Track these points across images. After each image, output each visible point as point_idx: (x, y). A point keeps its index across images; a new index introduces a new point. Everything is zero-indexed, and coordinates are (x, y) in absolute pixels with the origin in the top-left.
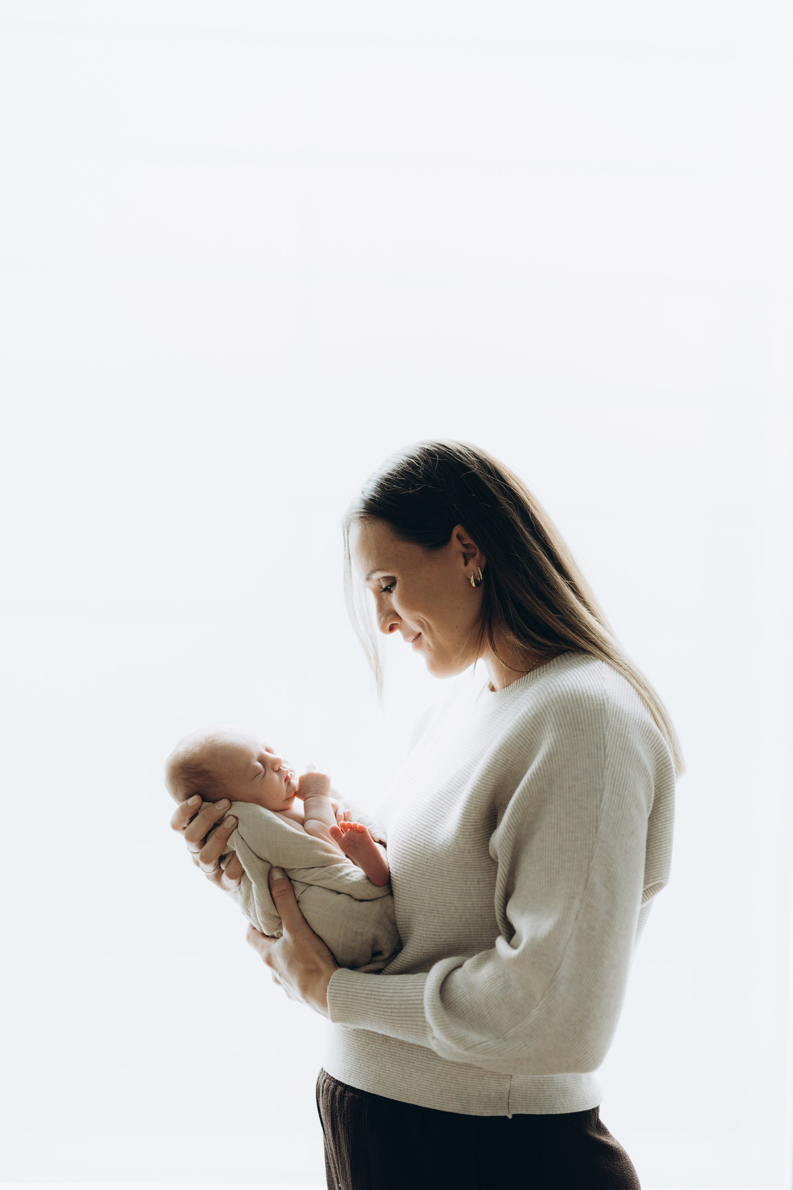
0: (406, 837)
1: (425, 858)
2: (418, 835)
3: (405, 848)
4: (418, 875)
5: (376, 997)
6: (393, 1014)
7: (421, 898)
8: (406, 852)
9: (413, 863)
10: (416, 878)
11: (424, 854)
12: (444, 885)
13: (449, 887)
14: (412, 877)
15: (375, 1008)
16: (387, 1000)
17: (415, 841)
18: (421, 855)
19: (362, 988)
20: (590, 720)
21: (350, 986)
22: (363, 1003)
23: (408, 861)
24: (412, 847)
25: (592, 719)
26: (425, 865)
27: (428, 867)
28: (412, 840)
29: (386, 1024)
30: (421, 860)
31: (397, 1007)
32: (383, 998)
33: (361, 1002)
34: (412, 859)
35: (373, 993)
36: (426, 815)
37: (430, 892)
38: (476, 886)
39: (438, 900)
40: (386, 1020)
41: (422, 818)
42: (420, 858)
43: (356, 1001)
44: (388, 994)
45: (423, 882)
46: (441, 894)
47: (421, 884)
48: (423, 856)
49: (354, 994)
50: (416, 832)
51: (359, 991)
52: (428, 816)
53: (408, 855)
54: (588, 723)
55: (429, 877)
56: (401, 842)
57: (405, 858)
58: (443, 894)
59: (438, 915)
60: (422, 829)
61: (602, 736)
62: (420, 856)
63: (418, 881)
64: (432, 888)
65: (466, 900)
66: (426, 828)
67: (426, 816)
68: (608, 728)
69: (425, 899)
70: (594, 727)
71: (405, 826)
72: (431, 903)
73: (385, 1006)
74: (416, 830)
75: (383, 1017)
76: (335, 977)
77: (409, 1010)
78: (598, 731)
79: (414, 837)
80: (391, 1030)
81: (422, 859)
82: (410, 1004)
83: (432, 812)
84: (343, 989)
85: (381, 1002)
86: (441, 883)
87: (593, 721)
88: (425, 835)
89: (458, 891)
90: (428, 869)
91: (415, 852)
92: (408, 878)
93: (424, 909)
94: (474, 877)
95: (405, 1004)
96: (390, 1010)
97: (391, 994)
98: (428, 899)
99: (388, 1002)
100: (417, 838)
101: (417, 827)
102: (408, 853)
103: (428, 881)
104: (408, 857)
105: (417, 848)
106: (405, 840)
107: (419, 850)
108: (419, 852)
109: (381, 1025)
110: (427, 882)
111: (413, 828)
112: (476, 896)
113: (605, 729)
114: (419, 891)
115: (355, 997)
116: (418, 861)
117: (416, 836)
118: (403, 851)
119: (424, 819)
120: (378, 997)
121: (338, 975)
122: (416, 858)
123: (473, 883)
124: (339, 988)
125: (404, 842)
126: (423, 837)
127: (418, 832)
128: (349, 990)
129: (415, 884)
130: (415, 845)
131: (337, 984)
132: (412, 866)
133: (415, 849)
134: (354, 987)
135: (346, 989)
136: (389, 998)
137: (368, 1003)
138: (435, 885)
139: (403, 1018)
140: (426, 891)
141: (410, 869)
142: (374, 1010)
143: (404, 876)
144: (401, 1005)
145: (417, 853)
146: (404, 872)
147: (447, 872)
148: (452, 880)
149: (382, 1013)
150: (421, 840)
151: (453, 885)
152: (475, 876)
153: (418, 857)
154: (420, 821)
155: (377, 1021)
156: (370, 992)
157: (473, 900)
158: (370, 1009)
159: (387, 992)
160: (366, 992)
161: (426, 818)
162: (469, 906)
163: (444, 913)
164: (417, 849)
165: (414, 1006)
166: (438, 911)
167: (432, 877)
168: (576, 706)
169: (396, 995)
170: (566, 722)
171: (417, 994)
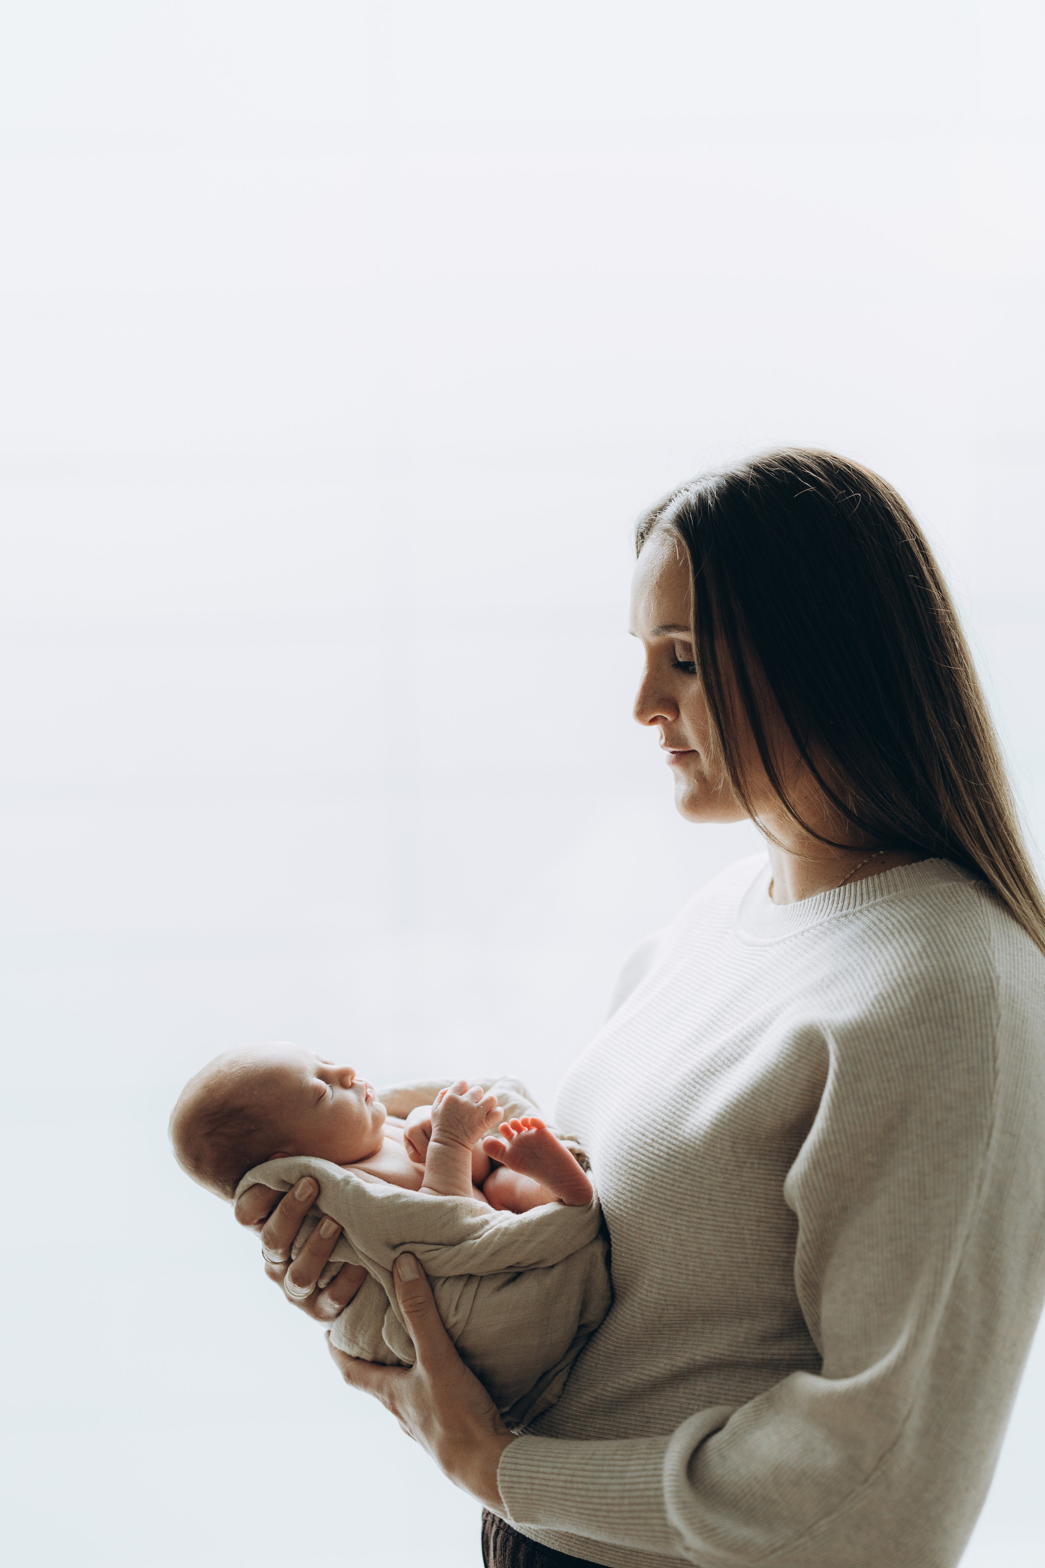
0: (636, 1141)
1: (670, 1179)
2: (656, 1138)
4: (657, 1205)
5: (580, 1486)
6: (612, 1514)
7: (660, 1242)
8: (636, 1167)
9: (648, 1185)
10: (652, 1209)
11: (668, 1172)
12: (700, 1224)
13: (709, 1227)
14: (646, 1207)
15: (580, 1505)
16: (599, 1491)
17: (651, 1149)
19: (556, 1471)
20: (971, 1014)
21: (534, 1469)
22: (560, 1496)
23: (640, 1182)
24: (646, 1159)
25: (974, 1012)
26: (669, 1190)
27: (674, 1194)
28: (646, 1146)
30: (662, 1181)
31: (616, 1501)
32: (591, 1487)
33: (556, 1495)
34: (647, 1179)
35: (575, 1479)
36: (670, 1105)
37: (676, 1234)
38: (754, 1228)
39: (690, 1249)
41: (664, 1110)
42: (660, 1178)
43: (548, 1494)
44: (600, 1481)
45: (664, 1218)
46: (694, 1237)
47: (661, 1220)
48: (666, 1174)
49: (543, 1482)
50: (652, 1133)
51: (552, 1477)
52: (674, 1107)
53: (640, 1172)
54: (969, 1019)
55: (675, 1210)
56: (627, 1148)
57: (634, 1175)
58: (698, 1238)
59: (687, 1272)
60: (663, 1129)
63: (655, 1215)
64: (679, 1227)
65: (736, 1250)
66: (669, 1126)
67: (670, 1107)
69: (667, 1244)
70: (978, 1025)
71: (633, 1121)
72: (678, 1252)
73: (597, 1501)
74: (654, 1131)
76: (509, 1454)
77: (636, 1508)
81: (665, 1180)
82: (638, 1497)
83: (680, 1100)
84: (524, 1474)
85: (590, 1494)
86: (695, 1220)
87: (977, 1014)
88: (668, 1138)
89: (724, 1235)
90: (675, 1197)
92: (638, 1209)
93: (664, 1260)
94: (752, 1213)
95: (630, 1497)
96: (605, 1508)
97: (605, 1481)
98: (672, 1245)
99: (602, 1494)
100: (654, 1144)
101: (655, 1125)
102: (639, 1168)
103: (674, 1215)
104: (640, 1175)
105: (655, 1160)
106: (635, 1147)
107: (659, 1165)
108: (658, 1168)
110: (671, 1217)
111: (647, 1127)
112: (752, 1244)
114: (658, 1232)
115: (545, 1488)
116: (656, 1182)
117: (653, 1140)
118: (630, 1164)
119: (667, 1112)
120: (585, 1486)
121: (512, 1450)
122: (653, 1178)
123: (749, 1222)
124: (517, 1473)
125: (633, 1149)
126: (665, 1143)
127: (657, 1133)
128: (534, 1475)
129: (651, 1219)
130: (651, 1156)
131: (513, 1467)
132: (646, 1190)
133: (652, 1162)
134: (542, 1469)
135: (529, 1474)
136: (602, 1488)
137: (568, 1497)
138: (684, 1223)
140: (669, 1232)
141: (642, 1195)
144: (623, 1498)
145: (656, 1170)
146: (632, 1198)
147: (707, 1202)
148: (714, 1215)
150: (662, 1148)
151: (715, 1223)
152: (754, 1211)
153: (657, 1177)
154: (660, 1114)
156: (569, 1478)
157: (747, 1251)
159: (598, 1478)
160: (562, 1478)
161: (670, 1111)
162: (740, 1260)
163: (697, 1269)
164: (655, 1163)
165: (644, 1500)
166: (687, 1265)
167: (681, 1209)
168: (950, 990)
169: (614, 1481)
170: (931, 1015)
171: (649, 1479)
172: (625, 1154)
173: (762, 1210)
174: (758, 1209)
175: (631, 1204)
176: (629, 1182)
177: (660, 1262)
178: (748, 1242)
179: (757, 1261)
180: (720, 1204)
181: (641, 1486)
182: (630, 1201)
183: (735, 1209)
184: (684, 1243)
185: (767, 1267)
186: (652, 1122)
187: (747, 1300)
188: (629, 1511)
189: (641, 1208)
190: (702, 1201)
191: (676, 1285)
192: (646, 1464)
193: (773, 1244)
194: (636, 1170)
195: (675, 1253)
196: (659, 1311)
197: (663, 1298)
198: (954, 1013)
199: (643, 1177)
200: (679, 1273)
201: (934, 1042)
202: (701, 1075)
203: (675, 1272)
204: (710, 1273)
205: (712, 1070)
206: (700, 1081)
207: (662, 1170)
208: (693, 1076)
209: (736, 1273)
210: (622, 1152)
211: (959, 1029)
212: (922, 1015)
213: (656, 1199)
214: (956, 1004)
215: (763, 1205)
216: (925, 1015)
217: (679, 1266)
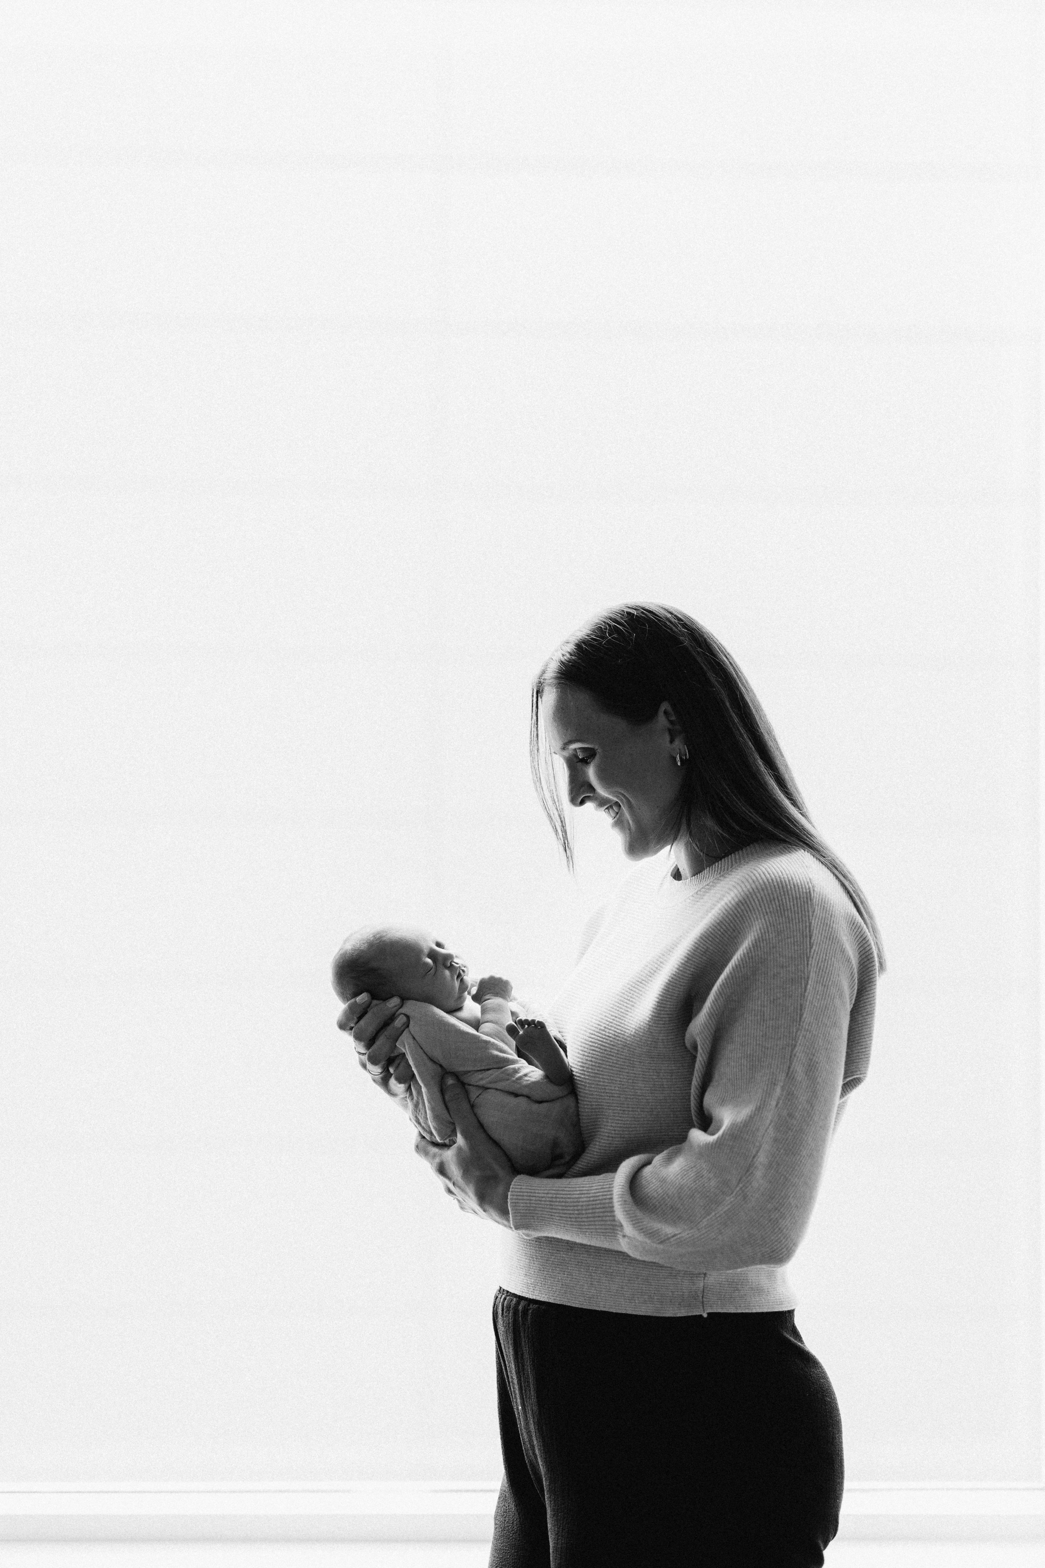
0: (594, 1029)
1: (616, 1050)
2: (607, 1026)
3: (593, 1040)
5: (561, 1200)
6: (580, 1216)
8: (594, 1044)
9: (602, 1055)
11: (614, 1046)
17: (604, 1033)
18: (611, 1046)
19: (546, 1192)
20: (796, 909)
21: (532, 1191)
22: (548, 1207)
23: (597, 1053)
24: (601, 1039)
25: (798, 908)
27: (618, 1059)
28: (601, 1031)
29: (573, 1228)
30: (610, 1052)
33: (545, 1206)
34: (601, 1051)
37: (620, 1084)
40: (573, 1223)
43: (540, 1205)
49: (537, 1198)
51: (543, 1195)
53: (597, 1047)
54: (795, 911)
57: (593, 1050)
61: (808, 924)
62: (610, 1048)
66: (615, 1019)
68: (814, 918)
75: (569, 1219)
76: (516, 1183)
77: (597, 1210)
78: (804, 918)
79: (604, 1028)
80: (578, 1234)
81: (612, 1050)
82: (598, 1204)
84: (525, 1194)
85: (567, 1204)
86: (632, 1075)
87: (800, 909)
88: (615, 1026)
89: (650, 1083)
91: (604, 1044)
92: (596, 1071)
96: (576, 1212)
97: (577, 1196)
98: (618, 1092)
99: (575, 1204)
100: (606, 1030)
102: (596, 1045)
104: (597, 1049)
106: (594, 1033)
108: (608, 1044)
109: (566, 1229)
111: (601, 1020)
113: (811, 918)
115: (539, 1202)
117: (605, 1027)
118: (590, 1043)
120: (564, 1200)
121: (518, 1181)
124: (521, 1194)
125: (592, 1034)
126: (613, 1029)
127: (608, 1023)
128: (532, 1194)
130: (604, 1037)
131: (518, 1192)
132: (601, 1058)
133: (604, 1040)
134: (537, 1191)
135: (529, 1196)
136: (576, 1200)
139: (591, 1219)
141: (598, 1062)
142: (559, 1213)
145: (607, 1045)
146: (592, 1065)
147: (638, 1063)
149: (568, 1216)
150: (611, 1031)
153: (608, 1049)
155: (563, 1225)
156: (554, 1196)
158: (556, 1213)
159: (574, 1194)
160: (550, 1195)
162: (661, 1098)
165: (602, 1206)
168: (782, 893)
169: (583, 1196)
170: (771, 909)
171: (605, 1193)
172: (587, 1038)
175: (592, 1069)
176: (590, 1055)
178: (665, 1086)
181: (600, 1198)
186: (604, 1017)
188: (592, 1213)
189: (598, 1070)
192: (603, 1185)
194: (594, 1047)
198: (786, 908)
199: (599, 1050)
207: (611, 1045)
210: (585, 1037)
211: (788, 917)
212: (766, 910)
213: (608, 1063)
214: (786, 902)
216: (768, 910)
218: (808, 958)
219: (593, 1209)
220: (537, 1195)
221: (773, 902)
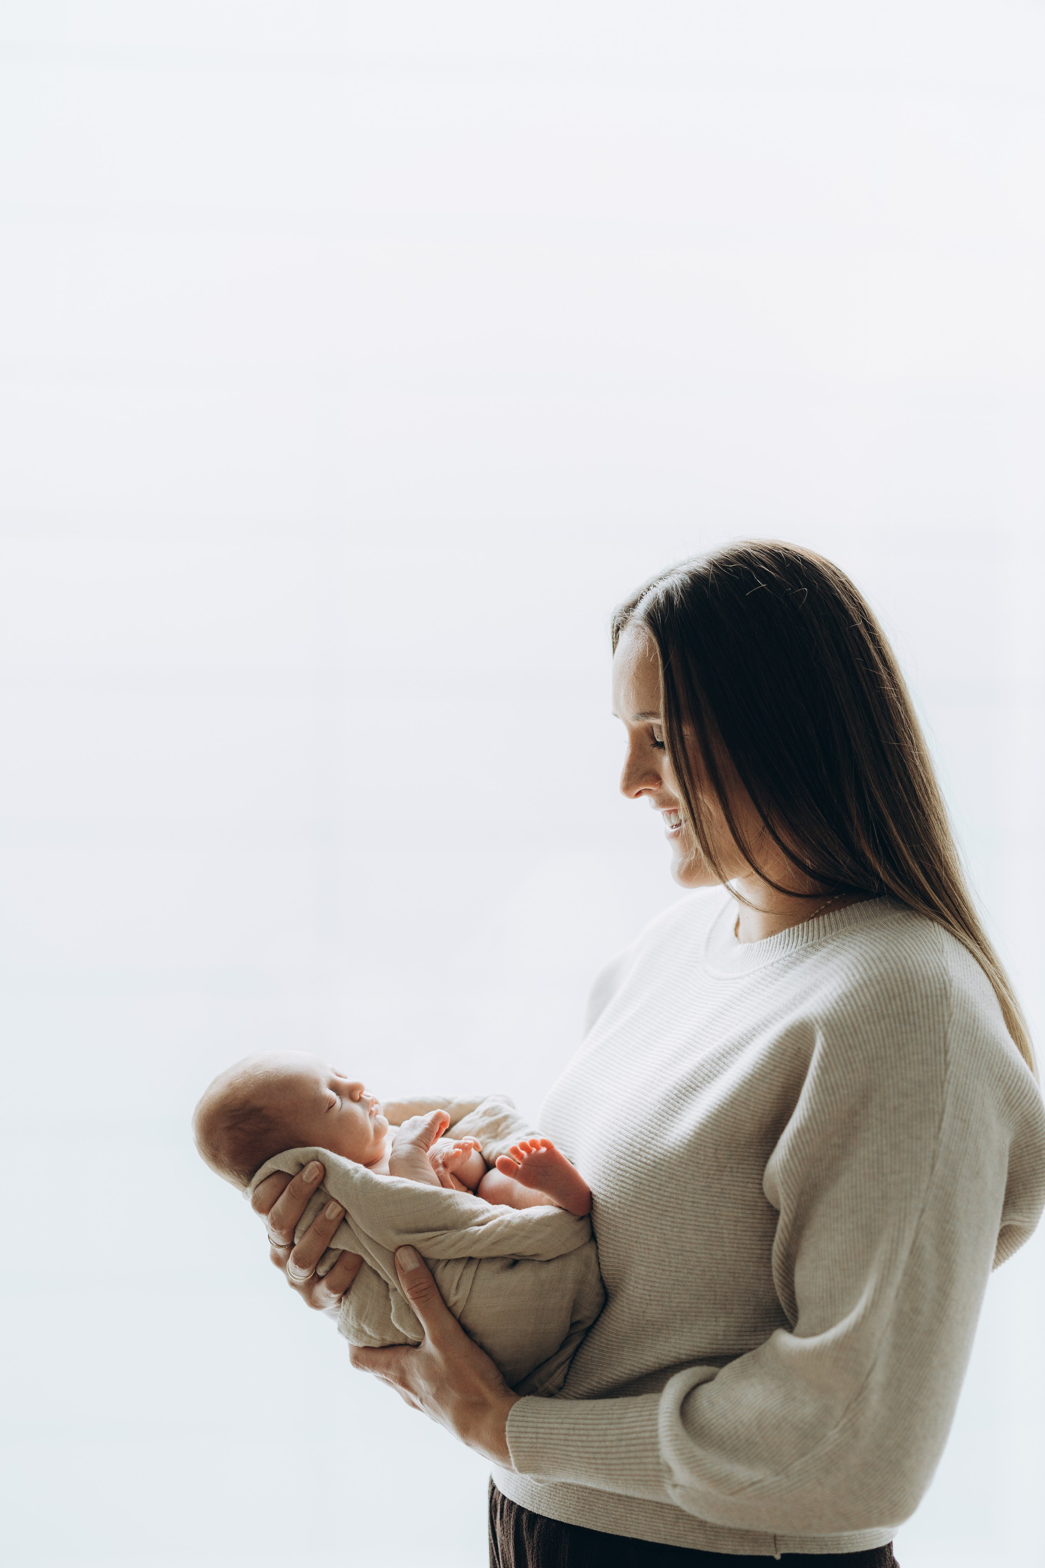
0: (624, 1150)
1: (656, 1183)
2: (643, 1148)
3: (622, 1167)
4: (644, 1208)
5: (582, 1432)
6: (609, 1456)
7: (645, 1242)
8: (624, 1174)
9: (636, 1190)
10: (639, 1211)
11: (654, 1177)
12: (684, 1224)
13: (691, 1227)
14: (633, 1210)
15: (581, 1450)
16: (599, 1435)
17: (639, 1157)
23: (628, 1187)
24: (634, 1166)
25: (928, 1010)
26: (656, 1194)
27: (659, 1197)
28: (634, 1155)
29: (598, 1473)
30: (649, 1186)
31: (614, 1444)
32: (592, 1432)
34: (635, 1184)
36: (656, 1118)
37: (661, 1233)
38: (732, 1227)
39: (673, 1247)
40: (599, 1466)
42: (647, 1183)
44: (600, 1427)
45: (650, 1219)
46: (678, 1236)
47: (646, 1221)
48: (653, 1180)
49: (547, 1431)
50: (640, 1143)
51: (555, 1429)
52: (659, 1120)
53: (628, 1178)
54: (924, 1015)
55: (660, 1212)
56: (615, 1157)
57: (622, 1181)
58: (681, 1237)
59: (671, 1269)
60: (649, 1140)
61: (942, 1035)
62: (648, 1181)
63: (642, 1217)
64: (664, 1227)
65: (715, 1248)
67: (655, 1120)
68: (951, 1024)
69: (652, 1243)
70: (931, 1021)
71: (620, 1133)
72: (662, 1250)
73: (597, 1444)
74: (641, 1141)
75: (593, 1461)
76: (517, 1411)
78: (937, 1027)
79: (638, 1151)
80: (606, 1482)
81: (652, 1184)
84: (530, 1427)
85: (590, 1438)
86: (679, 1221)
87: (931, 1012)
89: (705, 1234)
90: (661, 1200)
91: (639, 1174)
92: (626, 1212)
93: (649, 1258)
94: (731, 1214)
96: (603, 1450)
97: (604, 1427)
98: (657, 1244)
99: (601, 1438)
100: (642, 1153)
101: (642, 1136)
102: (628, 1175)
103: (660, 1217)
104: (628, 1181)
105: (642, 1168)
106: (623, 1156)
107: (646, 1171)
108: (646, 1174)
109: (589, 1475)
110: (657, 1218)
111: (635, 1138)
112: (730, 1242)
113: (946, 1025)
114: (644, 1232)
115: (549, 1436)
116: (643, 1187)
117: (640, 1149)
118: (618, 1171)
119: (653, 1124)
120: (586, 1432)
121: (520, 1407)
122: (641, 1183)
123: (728, 1222)
124: (524, 1424)
125: (621, 1158)
126: (651, 1152)
127: (644, 1143)
129: (638, 1221)
130: (639, 1163)
131: (521, 1421)
132: (634, 1194)
133: (640, 1169)
136: (602, 1432)
138: (669, 1223)
139: (626, 1461)
140: (654, 1232)
141: (630, 1198)
142: (578, 1452)
143: (619, 1207)
144: (620, 1440)
145: (643, 1176)
146: (620, 1202)
148: (696, 1216)
149: (591, 1456)
150: (649, 1156)
151: (698, 1224)
153: (645, 1182)
154: (646, 1126)
155: (584, 1469)
157: (725, 1249)
158: (573, 1452)
161: (656, 1124)
162: (719, 1257)
163: (679, 1266)
164: (642, 1170)
166: (670, 1262)
167: (665, 1211)
168: (907, 989)
169: (613, 1426)
170: (890, 1012)
171: (644, 1423)
172: (614, 1163)
173: (740, 1211)
174: (736, 1210)
176: (617, 1187)
177: (645, 1260)
178: (726, 1237)
179: (733, 1258)
180: (702, 1206)
181: (638, 1429)
182: (618, 1204)
183: (715, 1210)
184: (668, 1242)
185: (742, 1263)
186: (639, 1134)
187: (723, 1294)
188: (626, 1452)
190: (685, 1203)
191: (659, 1281)
192: (641, 1411)
193: (748, 1242)
194: (624, 1176)
195: (659, 1251)
196: (644, 1306)
197: (648, 1293)
198: (911, 1011)
199: (631, 1182)
200: (663, 1269)
201: (893, 1036)
202: (684, 1091)
203: (658, 1269)
204: (691, 1269)
205: (693, 1086)
206: (683, 1097)
207: (649, 1176)
208: (676, 1092)
209: (715, 1269)
210: (610, 1161)
211: (915, 1024)
212: (882, 1012)
213: (644, 1202)
214: (912, 1002)
215: (741, 1206)
216: (885, 1012)
217: (663, 1263)
218: (942, 1083)
219: (627, 1445)
220: (546, 1425)
221: (893, 1002)
